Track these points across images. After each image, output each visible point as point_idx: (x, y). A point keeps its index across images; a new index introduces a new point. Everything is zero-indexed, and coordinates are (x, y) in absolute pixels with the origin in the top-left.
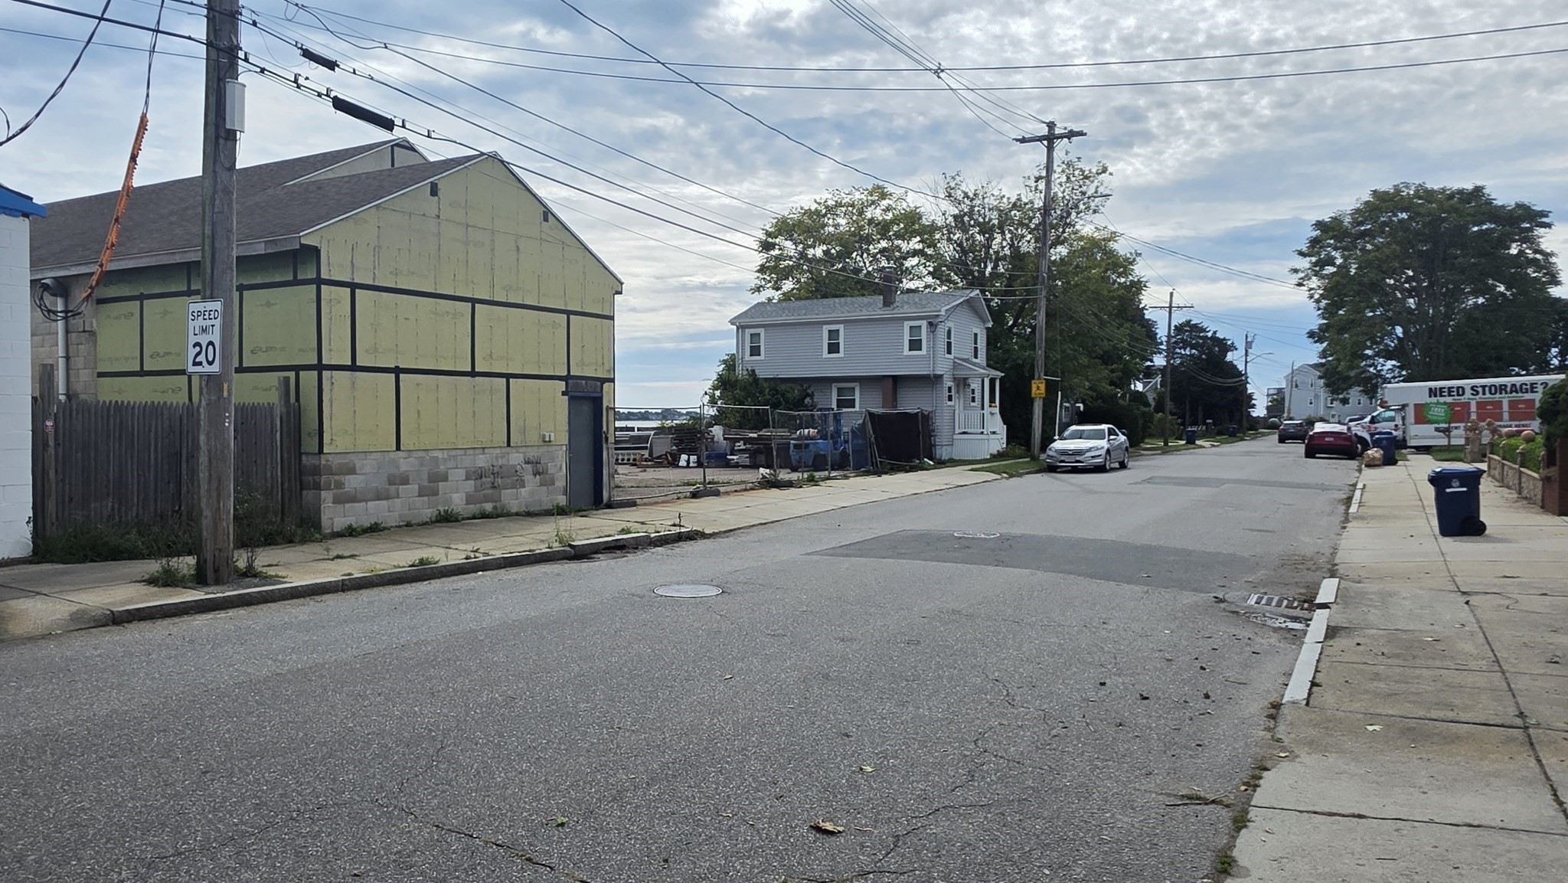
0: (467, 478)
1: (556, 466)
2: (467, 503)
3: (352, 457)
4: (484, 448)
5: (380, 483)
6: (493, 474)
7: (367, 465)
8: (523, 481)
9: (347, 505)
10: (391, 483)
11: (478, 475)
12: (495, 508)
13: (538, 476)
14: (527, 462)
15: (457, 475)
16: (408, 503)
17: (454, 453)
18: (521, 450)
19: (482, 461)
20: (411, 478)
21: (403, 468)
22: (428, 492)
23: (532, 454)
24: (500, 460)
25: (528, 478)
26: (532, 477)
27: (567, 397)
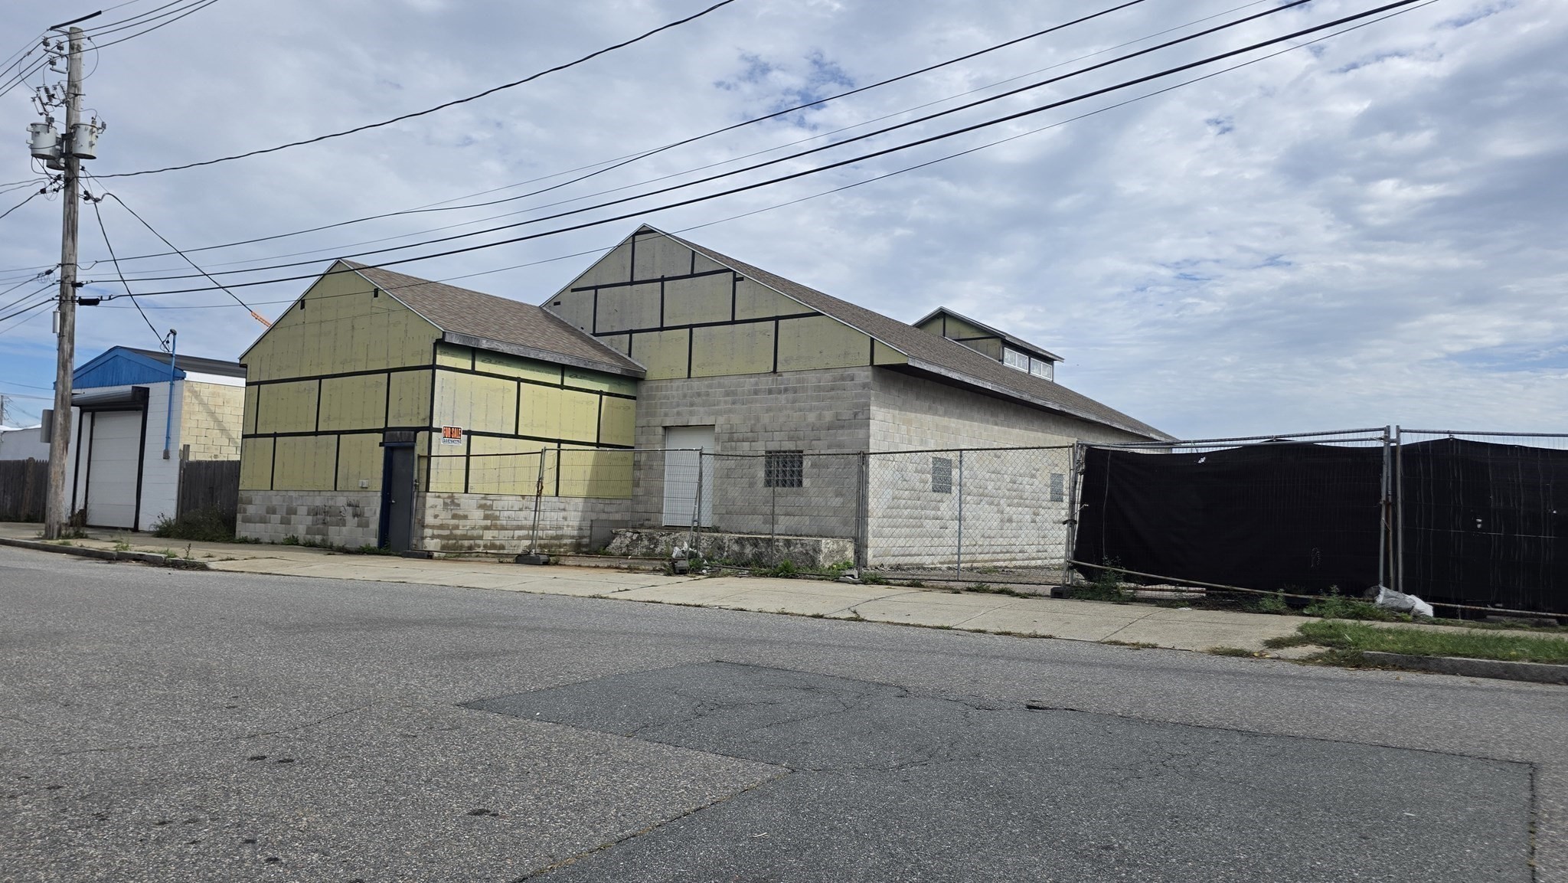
0: (308, 515)
1: (371, 510)
2: (307, 534)
3: (251, 493)
4: (320, 491)
5: (262, 511)
6: (324, 512)
7: (257, 499)
8: (344, 520)
9: (247, 524)
10: (268, 513)
11: (314, 512)
12: (323, 540)
13: (356, 518)
14: (349, 505)
15: (302, 511)
16: (273, 528)
17: (301, 494)
18: (346, 494)
19: (318, 502)
20: (277, 511)
21: (274, 503)
22: (285, 521)
23: (353, 497)
24: (330, 502)
25: (349, 518)
26: (351, 518)
27: (383, 448)
